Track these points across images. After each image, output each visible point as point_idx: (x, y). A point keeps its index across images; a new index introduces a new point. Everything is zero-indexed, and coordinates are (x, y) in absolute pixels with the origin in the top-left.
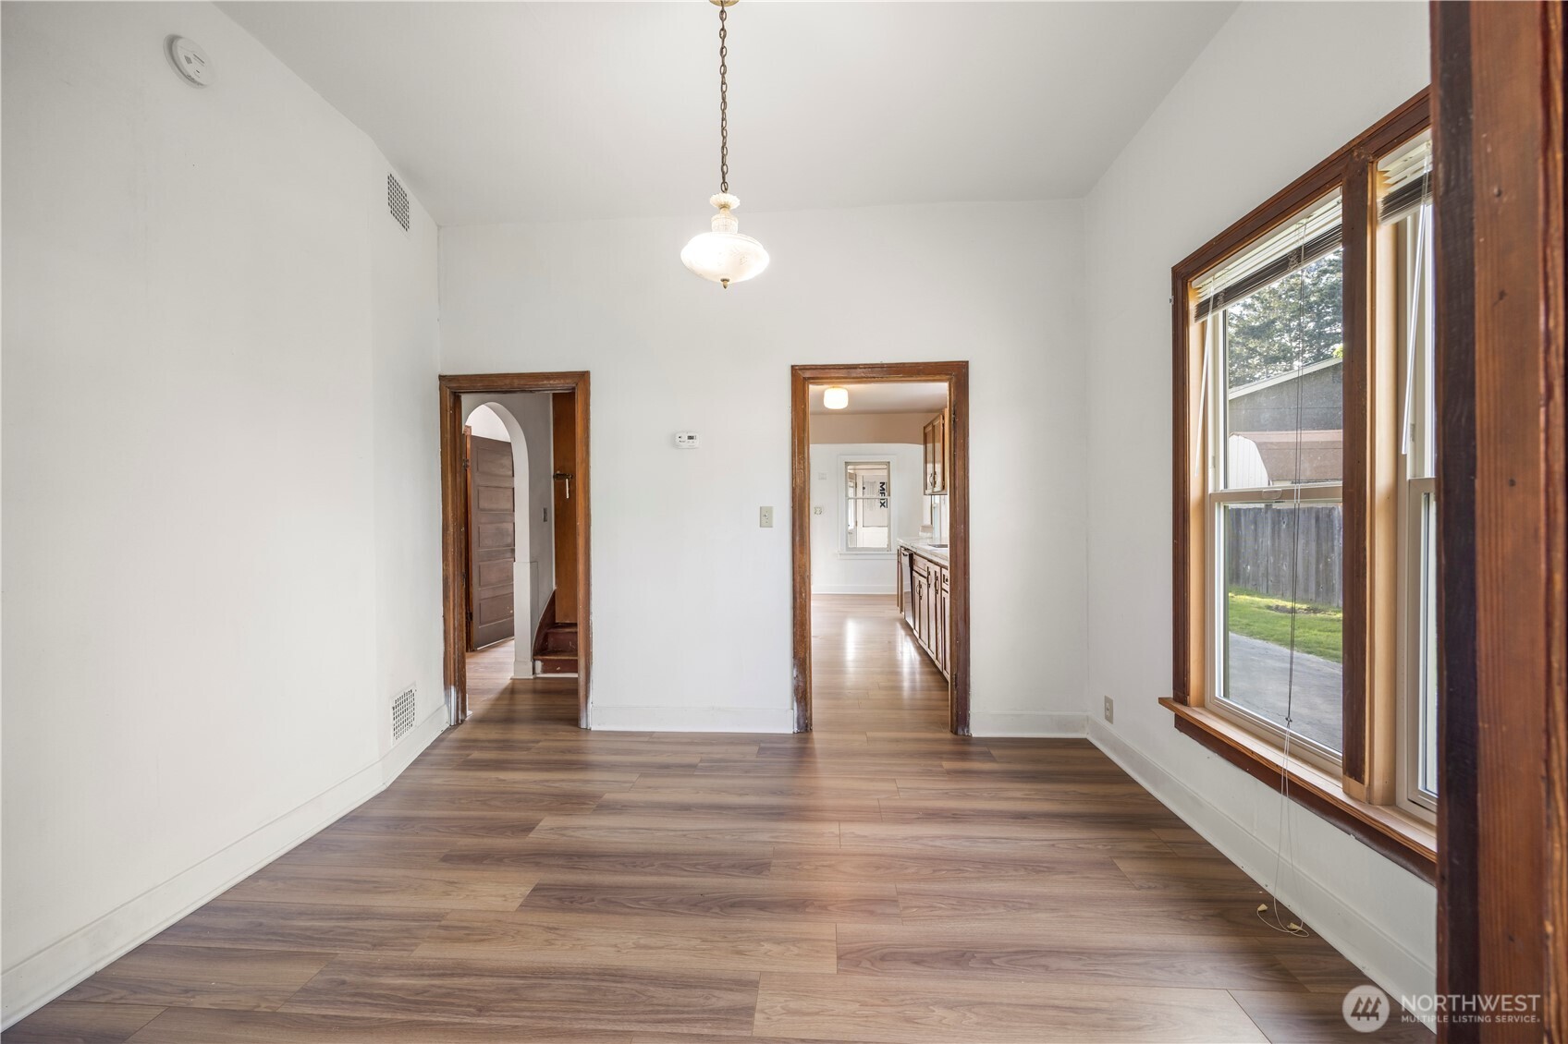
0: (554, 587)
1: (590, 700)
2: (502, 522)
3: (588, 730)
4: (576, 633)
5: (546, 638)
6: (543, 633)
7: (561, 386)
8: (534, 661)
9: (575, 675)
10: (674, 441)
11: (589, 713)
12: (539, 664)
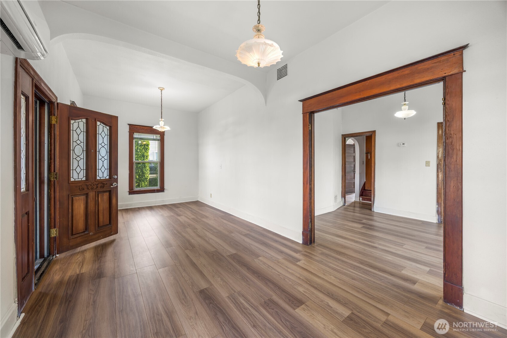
0: (365, 181)
1: (375, 204)
2: (351, 164)
3: (374, 211)
4: (371, 192)
5: (363, 192)
6: (362, 191)
7: (368, 134)
8: (360, 197)
9: (371, 202)
10: (398, 145)
11: (374, 208)
12: (361, 198)
